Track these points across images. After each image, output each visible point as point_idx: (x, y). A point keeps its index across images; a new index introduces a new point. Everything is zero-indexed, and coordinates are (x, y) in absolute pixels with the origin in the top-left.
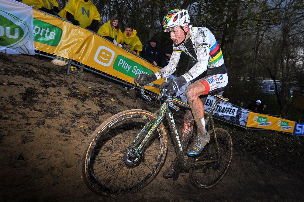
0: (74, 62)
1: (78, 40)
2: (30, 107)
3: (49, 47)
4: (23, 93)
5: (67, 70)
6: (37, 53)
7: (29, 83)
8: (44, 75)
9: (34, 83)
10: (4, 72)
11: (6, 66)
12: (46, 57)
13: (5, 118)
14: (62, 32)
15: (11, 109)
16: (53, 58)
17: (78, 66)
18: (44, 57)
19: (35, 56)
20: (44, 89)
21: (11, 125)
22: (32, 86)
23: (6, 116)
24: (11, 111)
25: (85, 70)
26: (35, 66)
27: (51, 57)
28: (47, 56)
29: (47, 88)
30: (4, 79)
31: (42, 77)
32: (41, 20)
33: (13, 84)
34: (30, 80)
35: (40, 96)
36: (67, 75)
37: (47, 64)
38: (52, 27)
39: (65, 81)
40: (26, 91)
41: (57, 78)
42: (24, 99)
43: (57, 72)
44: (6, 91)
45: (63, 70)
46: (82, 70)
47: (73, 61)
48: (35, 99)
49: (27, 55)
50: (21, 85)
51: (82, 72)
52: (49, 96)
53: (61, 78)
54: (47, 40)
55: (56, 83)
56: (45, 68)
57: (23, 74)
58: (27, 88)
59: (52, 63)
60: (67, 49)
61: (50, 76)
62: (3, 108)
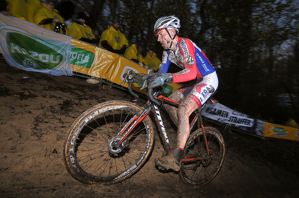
0: (104, 81)
2: (66, 115)
3: (85, 68)
4: (61, 104)
5: (98, 87)
6: (74, 74)
7: (67, 96)
8: (78, 90)
9: (71, 96)
10: (48, 88)
11: (50, 84)
12: (81, 77)
13: (45, 122)
14: (94, 56)
15: (50, 115)
17: (108, 83)
19: (73, 76)
20: (78, 101)
21: (49, 127)
22: (69, 99)
23: (46, 120)
24: (50, 117)
25: (113, 87)
26: (73, 84)
27: (86, 77)
28: (83, 76)
29: (81, 100)
30: (47, 93)
33: (54, 96)
34: (67, 94)
35: (75, 106)
36: (98, 91)
37: (82, 83)
39: (96, 96)
40: (64, 103)
41: (90, 93)
42: (62, 109)
43: (90, 89)
44: (47, 102)
45: (94, 87)
46: (111, 87)
47: (104, 79)
48: (70, 108)
49: (67, 76)
50: (60, 98)
51: (111, 89)
52: (82, 106)
53: (93, 93)
54: (83, 63)
55: (88, 97)
56: (80, 85)
57: (63, 90)
58: (64, 100)
59: (86, 82)
60: (99, 70)
61: (84, 92)
62: (44, 115)
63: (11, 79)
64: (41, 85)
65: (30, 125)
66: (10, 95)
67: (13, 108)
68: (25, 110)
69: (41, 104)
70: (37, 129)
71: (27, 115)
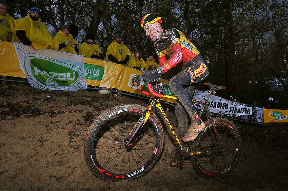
1: (116, 73)
3: (96, 81)
4: (85, 117)
5: (110, 97)
6: (88, 88)
7: (87, 109)
8: (95, 102)
9: (90, 108)
10: (70, 104)
11: (70, 100)
14: (104, 69)
15: (79, 128)
16: (99, 89)
17: (117, 92)
18: (93, 89)
20: (98, 112)
21: (82, 139)
23: (78, 133)
26: (88, 97)
28: (95, 89)
29: (100, 111)
31: (94, 103)
32: (90, 64)
33: (77, 110)
34: (87, 107)
36: (110, 100)
37: (95, 94)
38: (97, 67)
40: (87, 115)
41: (105, 103)
42: (86, 120)
43: (104, 99)
44: (74, 116)
45: (106, 97)
47: (113, 89)
48: (93, 119)
49: (82, 90)
50: (82, 111)
51: (121, 97)
54: (94, 77)
55: (105, 106)
56: (95, 97)
57: (83, 103)
60: (109, 81)
61: (100, 103)
62: (75, 128)
63: (38, 100)
64: (64, 102)
65: (66, 139)
66: (42, 114)
67: (48, 126)
68: (58, 126)
69: (69, 119)
70: (73, 142)
71: (61, 130)
